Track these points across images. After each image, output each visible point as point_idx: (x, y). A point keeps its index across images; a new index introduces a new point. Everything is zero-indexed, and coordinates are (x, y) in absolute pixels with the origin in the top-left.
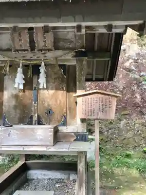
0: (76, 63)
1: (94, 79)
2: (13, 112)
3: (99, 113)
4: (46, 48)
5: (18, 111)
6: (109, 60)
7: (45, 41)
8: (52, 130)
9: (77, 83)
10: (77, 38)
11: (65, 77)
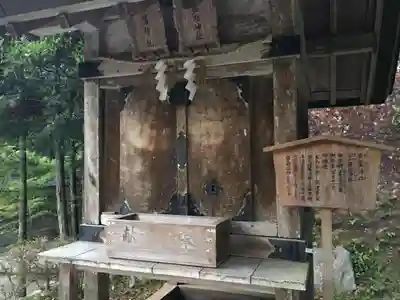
0: (271, 71)
1: (333, 102)
2: (138, 186)
3: (333, 193)
4: (200, 42)
5: (148, 185)
6: (370, 53)
7: (199, 27)
8: (214, 231)
9: (276, 118)
10: (274, 10)
11: (246, 104)
